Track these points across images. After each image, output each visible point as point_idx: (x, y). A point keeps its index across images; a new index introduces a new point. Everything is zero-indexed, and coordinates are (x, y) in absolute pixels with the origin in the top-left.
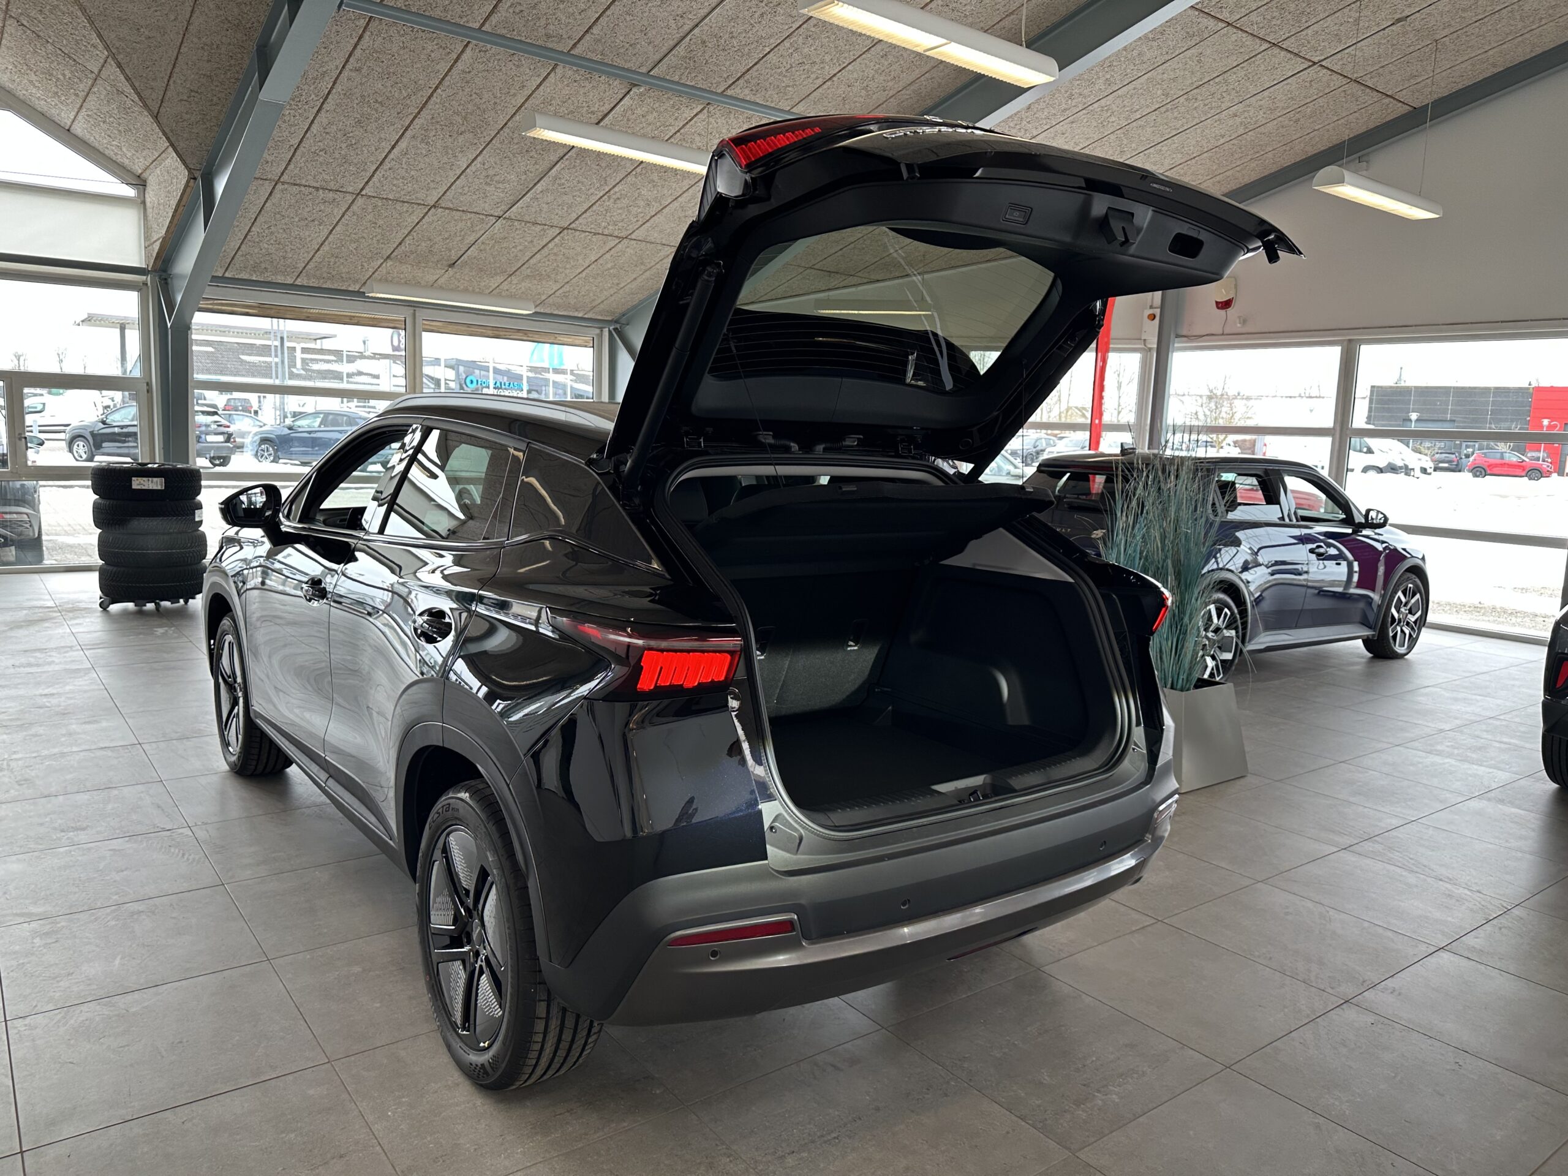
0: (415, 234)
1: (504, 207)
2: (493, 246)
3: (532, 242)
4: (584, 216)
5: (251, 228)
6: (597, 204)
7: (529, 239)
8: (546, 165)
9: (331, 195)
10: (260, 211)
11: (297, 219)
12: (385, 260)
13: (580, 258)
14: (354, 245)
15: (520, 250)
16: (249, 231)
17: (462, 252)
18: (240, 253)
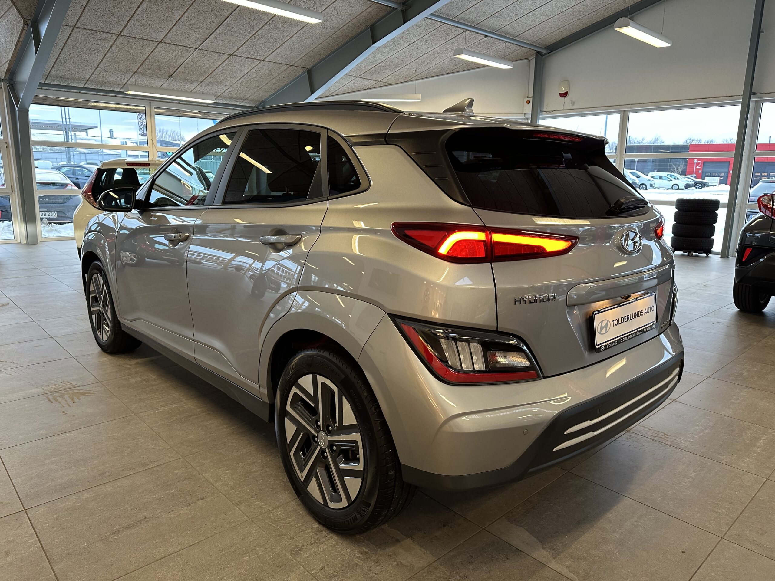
0: (150, 58)
1: (199, 43)
2: (193, 65)
3: (213, 63)
4: (241, 48)
5: (59, 54)
6: (248, 41)
7: (212, 61)
8: (221, 18)
9: (104, 35)
10: (65, 45)
11: (85, 50)
12: (134, 73)
13: (239, 71)
14: (117, 65)
15: (207, 68)
16: (59, 56)
17: (176, 69)
18: (53, 69)
